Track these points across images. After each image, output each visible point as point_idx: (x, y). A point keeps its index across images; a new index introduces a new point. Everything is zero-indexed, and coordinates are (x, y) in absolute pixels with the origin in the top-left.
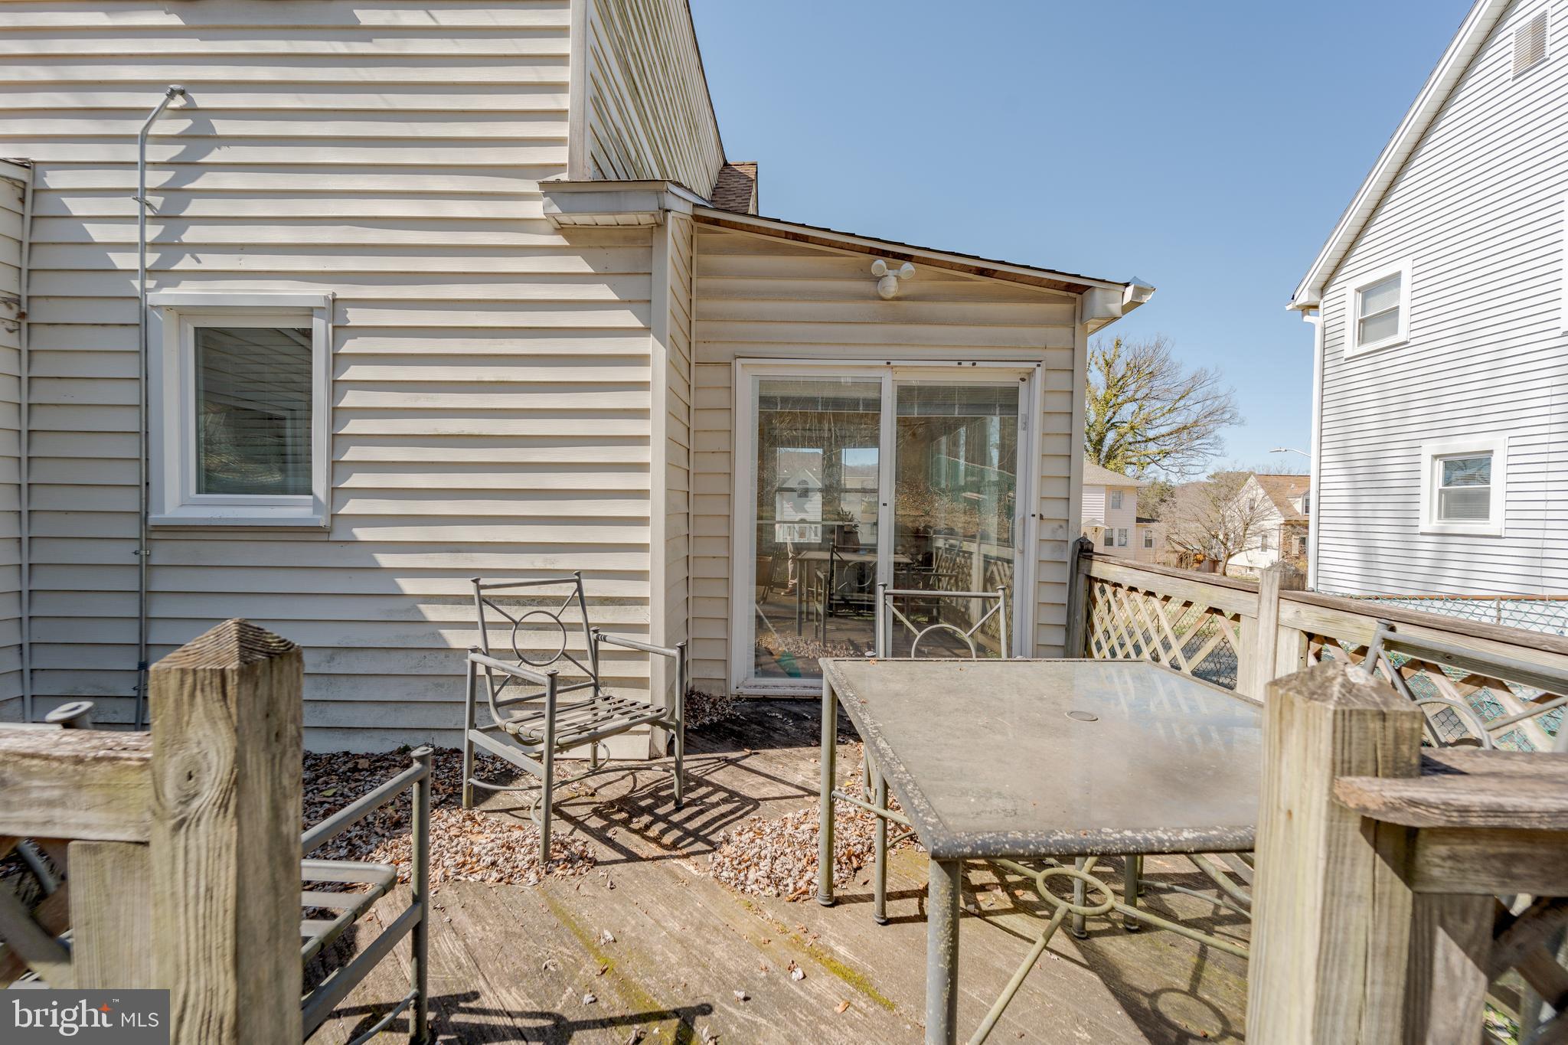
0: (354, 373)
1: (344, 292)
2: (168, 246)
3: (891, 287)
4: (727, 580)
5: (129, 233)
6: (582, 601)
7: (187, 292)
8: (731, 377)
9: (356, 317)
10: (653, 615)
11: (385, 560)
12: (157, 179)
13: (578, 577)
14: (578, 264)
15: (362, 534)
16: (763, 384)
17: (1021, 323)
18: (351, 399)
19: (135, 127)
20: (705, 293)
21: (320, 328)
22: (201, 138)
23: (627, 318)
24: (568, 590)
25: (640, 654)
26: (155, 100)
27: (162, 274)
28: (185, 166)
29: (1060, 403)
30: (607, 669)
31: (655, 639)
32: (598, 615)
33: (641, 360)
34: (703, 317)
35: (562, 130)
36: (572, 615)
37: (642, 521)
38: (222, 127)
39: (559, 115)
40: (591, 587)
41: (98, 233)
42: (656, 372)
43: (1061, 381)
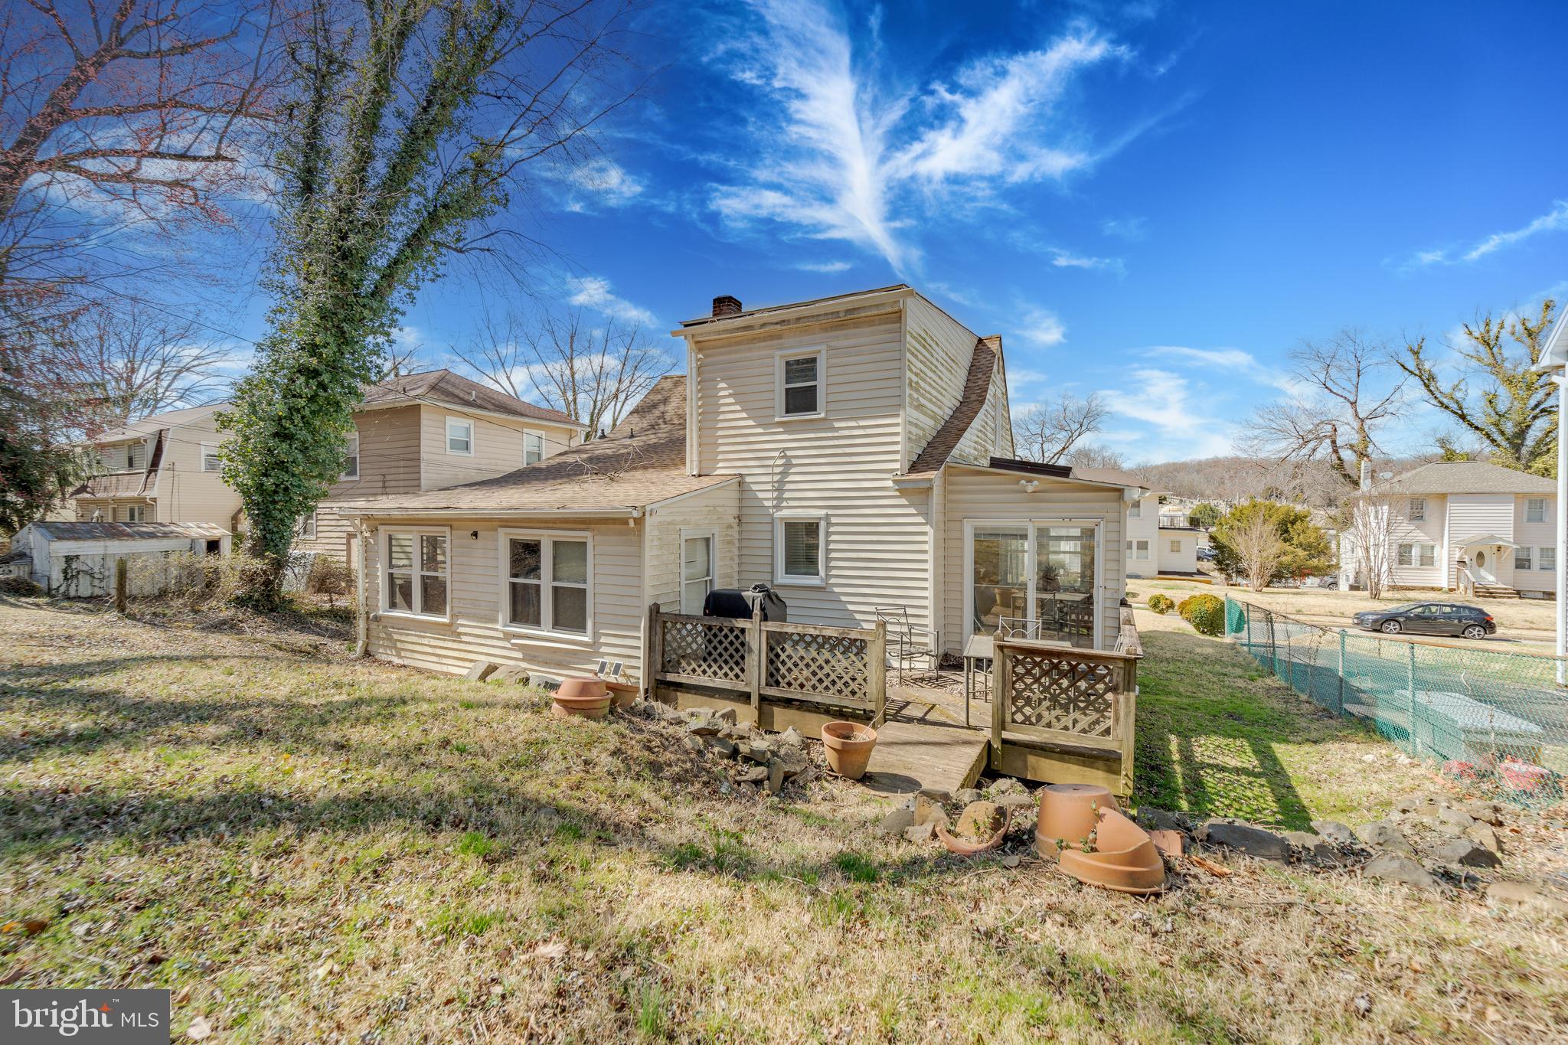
0: (834, 537)
1: (830, 512)
2: (780, 499)
3: (1030, 488)
4: (961, 609)
5: (769, 495)
6: (906, 615)
7: (785, 513)
8: (962, 526)
9: (834, 520)
10: (930, 621)
11: (843, 598)
12: (776, 478)
13: (904, 608)
14: (903, 501)
15: (836, 590)
16: (976, 529)
17: (1088, 501)
18: (832, 546)
19: (771, 462)
20: (951, 492)
21: (822, 525)
22: (788, 465)
23: (921, 520)
24: (901, 611)
25: (925, 635)
26: (776, 454)
27: (778, 507)
28: (784, 474)
29: (1113, 536)
30: (914, 639)
31: (931, 629)
32: (911, 620)
33: (924, 533)
34: (950, 501)
35: (898, 457)
36: (903, 620)
37: (925, 589)
38: (794, 461)
39: (897, 452)
40: (909, 611)
41: (760, 495)
42: (930, 538)
43: (1113, 526)
